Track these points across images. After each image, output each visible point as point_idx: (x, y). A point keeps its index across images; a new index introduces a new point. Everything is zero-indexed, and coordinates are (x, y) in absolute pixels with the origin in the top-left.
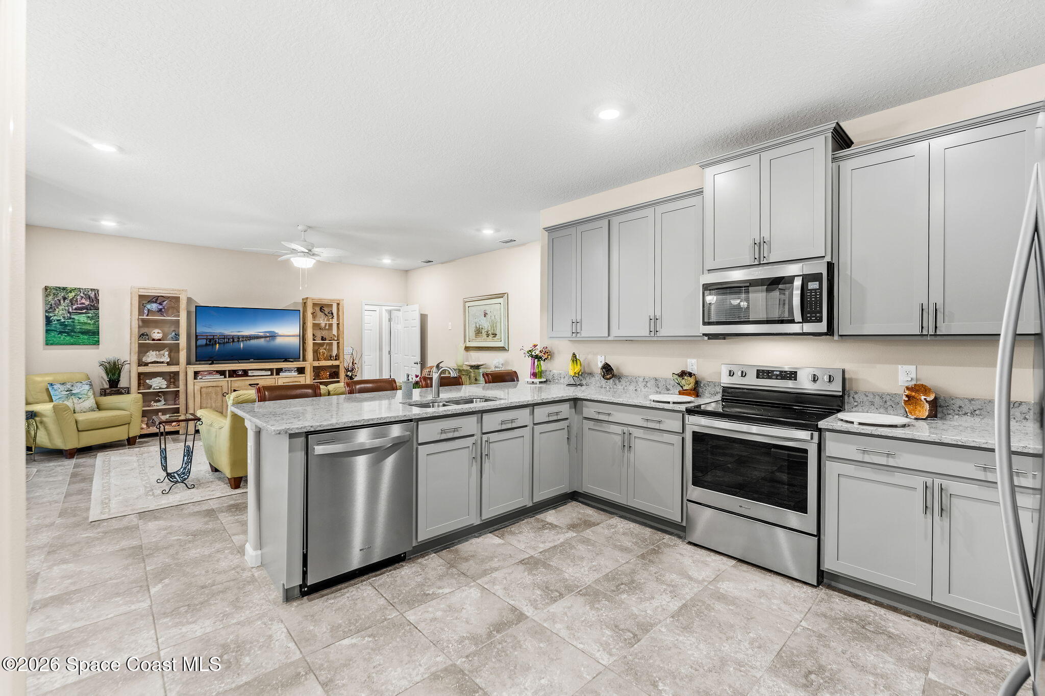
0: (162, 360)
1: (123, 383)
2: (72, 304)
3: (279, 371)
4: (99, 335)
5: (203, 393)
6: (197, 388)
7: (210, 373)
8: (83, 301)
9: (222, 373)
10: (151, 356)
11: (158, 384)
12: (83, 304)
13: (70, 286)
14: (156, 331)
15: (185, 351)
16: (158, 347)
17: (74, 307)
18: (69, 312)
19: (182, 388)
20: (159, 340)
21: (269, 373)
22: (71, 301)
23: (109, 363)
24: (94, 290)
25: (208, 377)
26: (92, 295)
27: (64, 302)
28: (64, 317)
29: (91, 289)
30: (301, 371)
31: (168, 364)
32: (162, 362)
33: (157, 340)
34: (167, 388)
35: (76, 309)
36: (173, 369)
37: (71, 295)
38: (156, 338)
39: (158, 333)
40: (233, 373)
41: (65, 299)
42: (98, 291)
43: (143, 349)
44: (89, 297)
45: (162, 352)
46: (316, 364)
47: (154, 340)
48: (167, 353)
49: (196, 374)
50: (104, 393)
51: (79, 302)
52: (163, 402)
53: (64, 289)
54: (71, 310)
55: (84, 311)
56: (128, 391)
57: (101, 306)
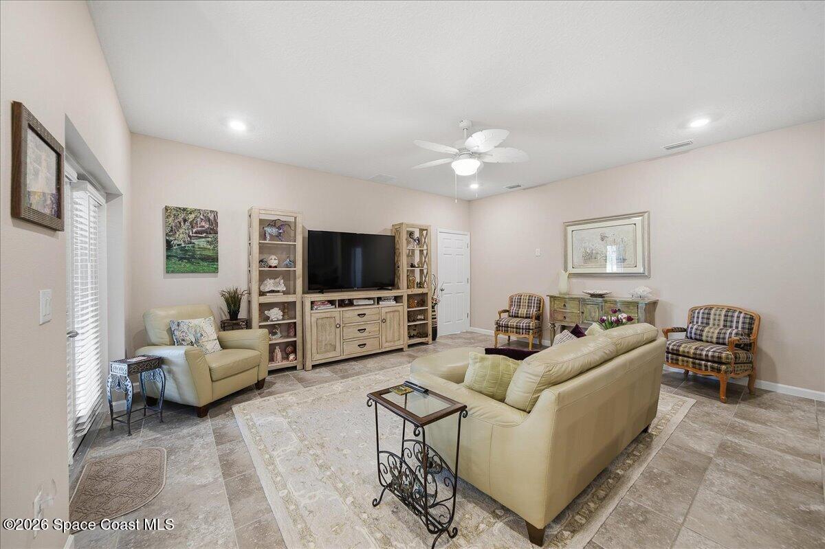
0: (278, 289)
1: (242, 315)
2: (192, 227)
3: (379, 299)
4: (217, 262)
5: (319, 324)
6: (314, 319)
7: (323, 303)
8: (203, 224)
9: (332, 302)
10: (269, 285)
11: (275, 314)
12: (203, 227)
13: (190, 206)
14: (273, 257)
15: (301, 279)
16: (274, 275)
17: (194, 231)
18: (189, 236)
19: (298, 320)
20: (276, 267)
21: (372, 302)
22: (191, 223)
23: (229, 293)
24: (213, 211)
25: (322, 307)
26: (212, 218)
27: (185, 223)
28: (184, 241)
29: (211, 211)
30: (397, 299)
31: (284, 293)
32: (278, 292)
33: (274, 267)
34: (283, 319)
35: (196, 233)
36: (290, 298)
37: (191, 217)
38: (273, 265)
39: (275, 259)
40: (342, 303)
41: (185, 221)
42: (217, 213)
43: (263, 277)
44: (209, 220)
45: (277, 280)
46: (410, 292)
47: (270, 267)
48: (282, 281)
49: (312, 303)
50: (224, 326)
51: (199, 225)
52: (279, 335)
53: (184, 210)
54: (191, 234)
55: (204, 235)
56: (248, 325)
57: (220, 229)
